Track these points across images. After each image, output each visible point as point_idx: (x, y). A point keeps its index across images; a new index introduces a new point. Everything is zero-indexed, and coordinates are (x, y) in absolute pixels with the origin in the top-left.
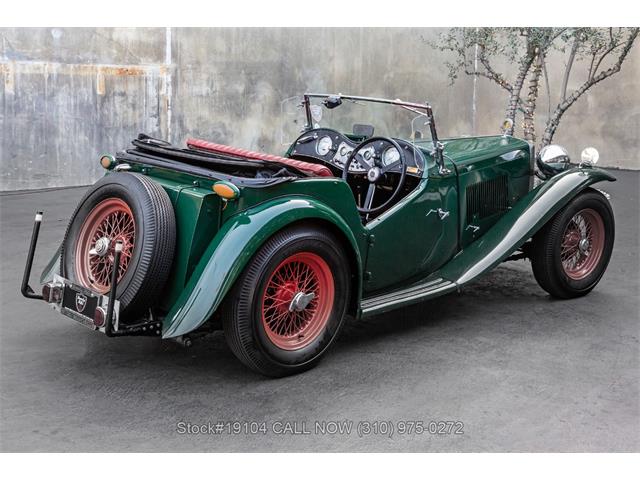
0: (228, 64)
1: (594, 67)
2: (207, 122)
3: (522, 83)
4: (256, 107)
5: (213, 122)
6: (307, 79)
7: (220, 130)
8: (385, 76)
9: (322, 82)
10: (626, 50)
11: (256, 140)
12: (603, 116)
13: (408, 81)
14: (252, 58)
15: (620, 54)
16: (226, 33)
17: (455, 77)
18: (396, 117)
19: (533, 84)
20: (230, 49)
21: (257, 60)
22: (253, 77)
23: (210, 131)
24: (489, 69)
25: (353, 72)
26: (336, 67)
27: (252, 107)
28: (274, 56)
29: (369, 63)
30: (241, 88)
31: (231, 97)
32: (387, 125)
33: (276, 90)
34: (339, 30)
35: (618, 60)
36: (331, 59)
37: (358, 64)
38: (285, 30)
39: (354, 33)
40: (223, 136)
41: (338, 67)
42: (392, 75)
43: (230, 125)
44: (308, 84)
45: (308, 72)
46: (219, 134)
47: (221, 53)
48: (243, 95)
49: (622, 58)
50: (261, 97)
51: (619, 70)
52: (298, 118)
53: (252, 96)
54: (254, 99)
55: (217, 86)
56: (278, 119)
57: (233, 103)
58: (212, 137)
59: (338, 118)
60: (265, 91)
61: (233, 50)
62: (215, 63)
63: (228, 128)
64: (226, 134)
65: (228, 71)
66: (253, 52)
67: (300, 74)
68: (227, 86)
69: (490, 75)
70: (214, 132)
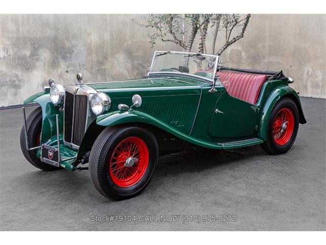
0: (18, 39)
1: (228, 35)
2: (5, 74)
3: (191, 46)
4: (39, 64)
5: (10, 74)
6: (73, 46)
7: (15, 79)
8: (125, 44)
9: (83, 48)
10: (246, 25)
11: (40, 84)
12: (250, 63)
13: (140, 46)
14: (35, 34)
15: (242, 27)
16: (15, 19)
17: (154, 43)
18: (134, 67)
19: (201, 46)
20: (18, 29)
21: (38, 36)
22: (36, 46)
23: (8, 79)
24: (175, 37)
25: (104, 42)
26: (92, 38)
27: (37, 64)
28: (50, 33)
29: (115, 36)
30: (28, 53)
31: (21, 58)
32: (128, 72)
33: (53, 53)
34: (94, 15)
35: (241, 31)
36: (89, 34)
37: (107, 37)
38: (56, 16)
39: (103, 18)
40: (17, 82)
41: (94, 39)
42: (130, 43)
43: (22, 75)
44: (74, 49)
45: (74, 42)
46: (15, 81)
47: (12, 32)
48: (30, 57)
49: (244, 30)
50: (42, 58)
51: (243, 37)
52: (69, 70)
53: (36, 57)
54: (37, 60)
55: (11, 52)
56: (55, 71)
57: (23, 62)
58: (9, 84)
59: (96, 69)
60: (45, 55)
61: (21, 29)
62: (8, 38)
63: (21, 77)
64: (19, 81)
65: (18, 42)
66: (34, 31)
67: (68, 43)
68: (17, 52)
69: (176, 41)
70: (10, 80)
